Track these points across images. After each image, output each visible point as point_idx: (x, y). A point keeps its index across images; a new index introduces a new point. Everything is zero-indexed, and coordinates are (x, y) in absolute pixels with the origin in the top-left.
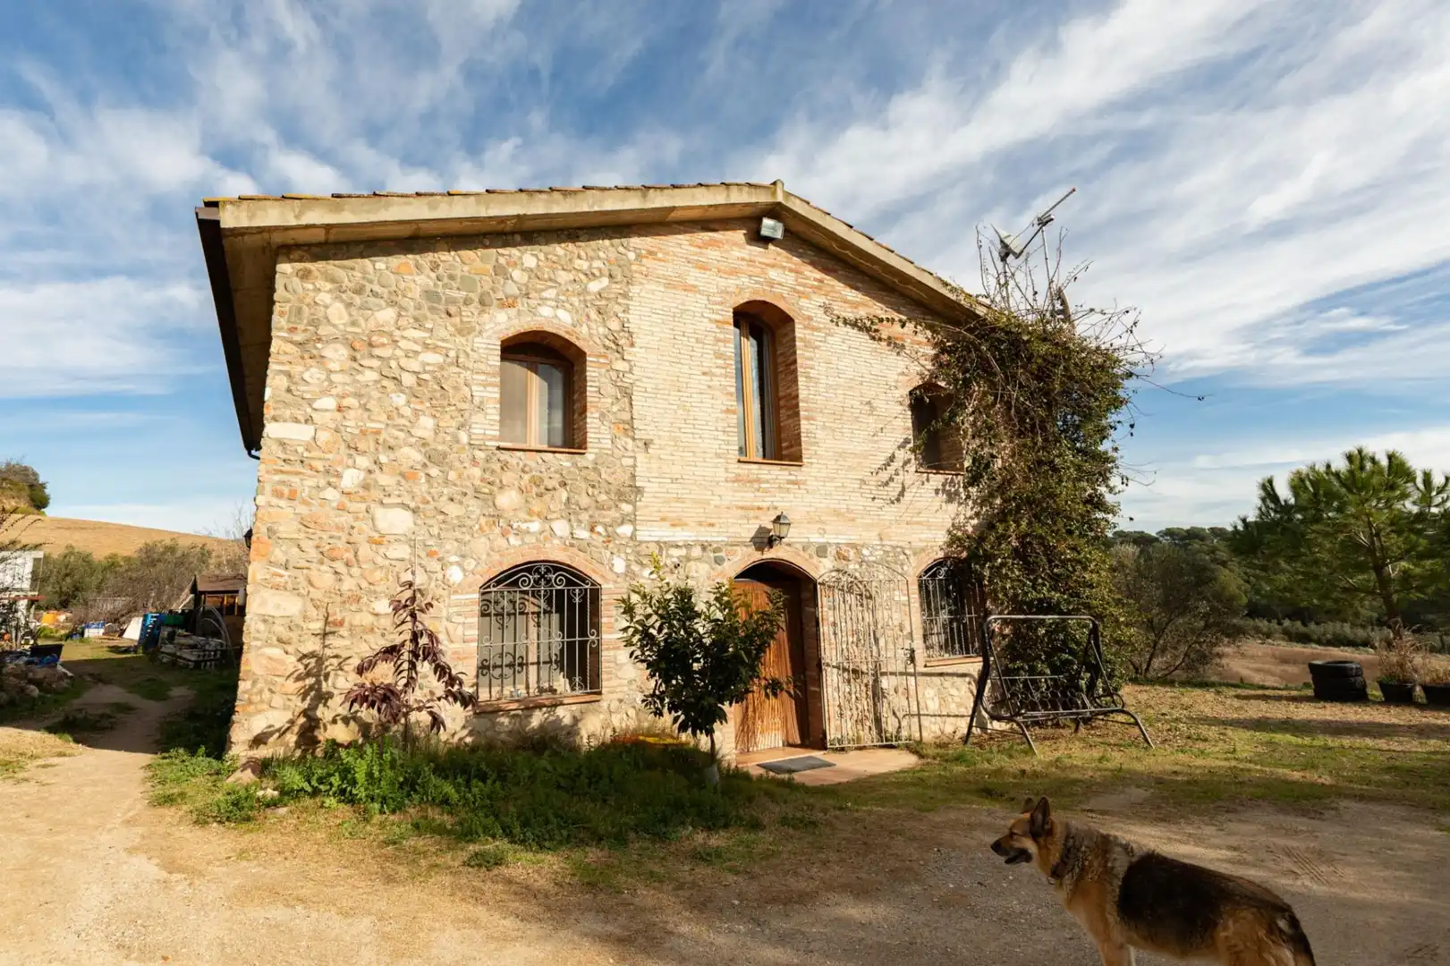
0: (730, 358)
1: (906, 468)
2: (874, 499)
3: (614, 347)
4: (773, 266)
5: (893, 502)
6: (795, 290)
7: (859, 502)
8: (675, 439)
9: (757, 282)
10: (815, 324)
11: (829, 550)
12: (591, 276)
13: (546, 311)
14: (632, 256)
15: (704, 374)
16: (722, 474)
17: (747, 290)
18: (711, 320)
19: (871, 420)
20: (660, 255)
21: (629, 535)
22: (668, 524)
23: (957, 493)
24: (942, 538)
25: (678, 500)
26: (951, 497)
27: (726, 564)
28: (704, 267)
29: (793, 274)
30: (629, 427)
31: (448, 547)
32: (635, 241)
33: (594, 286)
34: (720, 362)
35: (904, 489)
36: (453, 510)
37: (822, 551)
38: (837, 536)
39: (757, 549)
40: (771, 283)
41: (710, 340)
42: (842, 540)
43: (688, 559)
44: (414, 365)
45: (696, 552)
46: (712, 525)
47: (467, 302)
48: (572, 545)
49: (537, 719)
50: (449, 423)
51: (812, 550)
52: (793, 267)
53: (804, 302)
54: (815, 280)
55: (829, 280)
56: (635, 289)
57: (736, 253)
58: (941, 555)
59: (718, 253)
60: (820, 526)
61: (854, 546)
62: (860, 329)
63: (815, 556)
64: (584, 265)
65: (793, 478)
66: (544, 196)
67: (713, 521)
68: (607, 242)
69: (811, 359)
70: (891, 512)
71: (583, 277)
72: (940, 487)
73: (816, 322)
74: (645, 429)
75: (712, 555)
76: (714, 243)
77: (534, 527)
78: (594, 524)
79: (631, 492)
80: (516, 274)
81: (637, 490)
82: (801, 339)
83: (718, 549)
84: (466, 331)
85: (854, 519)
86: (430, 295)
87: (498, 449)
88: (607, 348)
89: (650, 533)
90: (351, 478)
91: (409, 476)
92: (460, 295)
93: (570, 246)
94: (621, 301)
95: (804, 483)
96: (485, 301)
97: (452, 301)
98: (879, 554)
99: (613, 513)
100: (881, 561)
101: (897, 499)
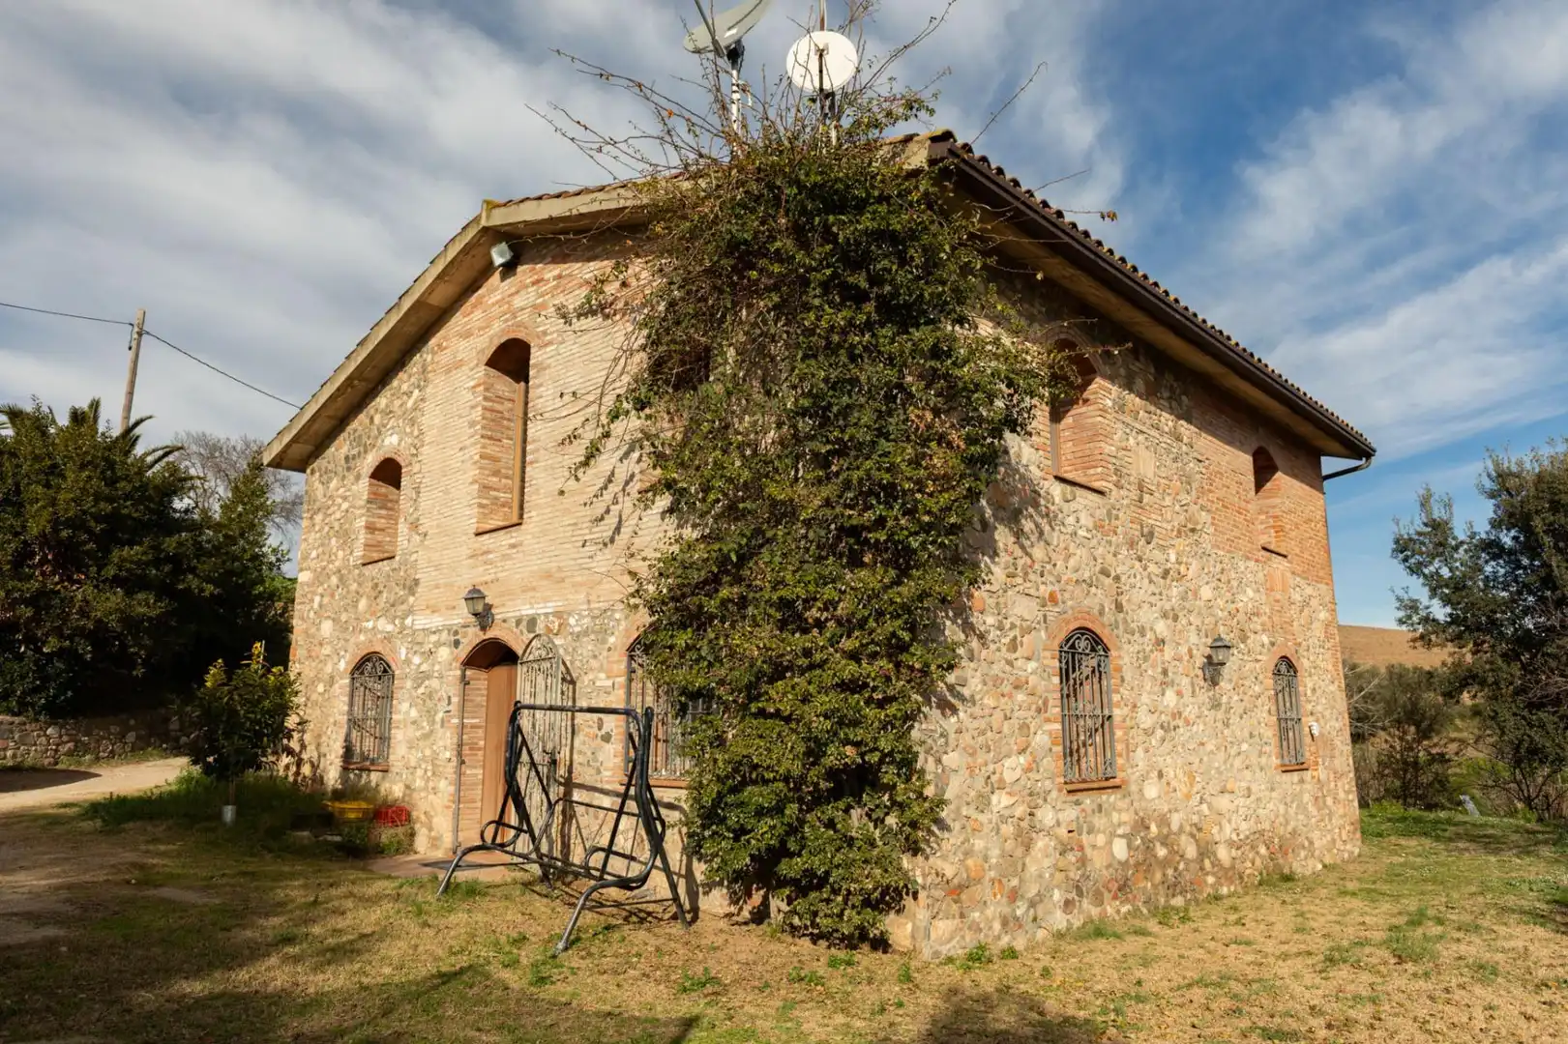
0: (478, 422)
1: (627, 490)
2: (585, 546)
3: (415, 451)
4: (519, 291)
5: (606, 545)
6: (534, 307)
8: (440, 526)
9: (504, 322)
10: (548, 338)
11: (538, 622)
12: (409, 394)
13: (387, 442)
14: (429, 358)
15: (461, 449)
16: (465, 551)
17: (496, 335)
18: (469, 389)
20: (444, 344)
21: (410, 624)
22: (430, 611)
25: (437, 586)
27: (460, 647)
28: (469, 334)
29: (535, 288)
30: (415, 526)
31: (341, 644)
32: (433, 342)
33: (410, 404)
34: (472, 430)
35: (620, 521)
36: (344, 617)
37: (531, 623)
38: (546, 607)
39: (482, 629)
40: (514, 315)
41: (467, 410)
42: (550, 608)
43: (438, 644)
44: (338, 515)
45: (444, 636)
46: (454, 607)
47: (359, 454)
48: (385, 637)
49: (364, 779)
50: (347, 552)
51: (523, 626)
52: (536, 277)
53: (542, 316)
54: (554, 278)
55: (568, 268)
56: (428, 390)
57: (492, 299)
59: (480, 311)
60: (533, 593)
61: (558, 614)
63: (523, 630)
64: (405, 387)
65: (513, 541)
67: (453, 604)
68: (418, 356)
69: (540, 385)
70: (603, 561)
71: (405, 398)
73: (552, 333)
74: (426, 524)
75: (452, 638)
76: (479, 303)
77: (370, 625)
78: (395, 617)
79: (412, 586)
80: (377, 419)
81: (417, 582)
82: (535, 365)
83: (456, 633)
84: (358, 477)
85: (563, 580)
86: (347, 459)
87: (364, 565)
88: (412, 455)
89: (421, 621)
90: (317, 602)
91: (333, 596)
92: (356, 451)
93: (401, 375)
94: (422, 406)
95: (521, 544)
96: (365, 450)
97: (354, 457)
98: (585, 623)
99: (405, 606)
100: (586, 633)
101: (612, 541)
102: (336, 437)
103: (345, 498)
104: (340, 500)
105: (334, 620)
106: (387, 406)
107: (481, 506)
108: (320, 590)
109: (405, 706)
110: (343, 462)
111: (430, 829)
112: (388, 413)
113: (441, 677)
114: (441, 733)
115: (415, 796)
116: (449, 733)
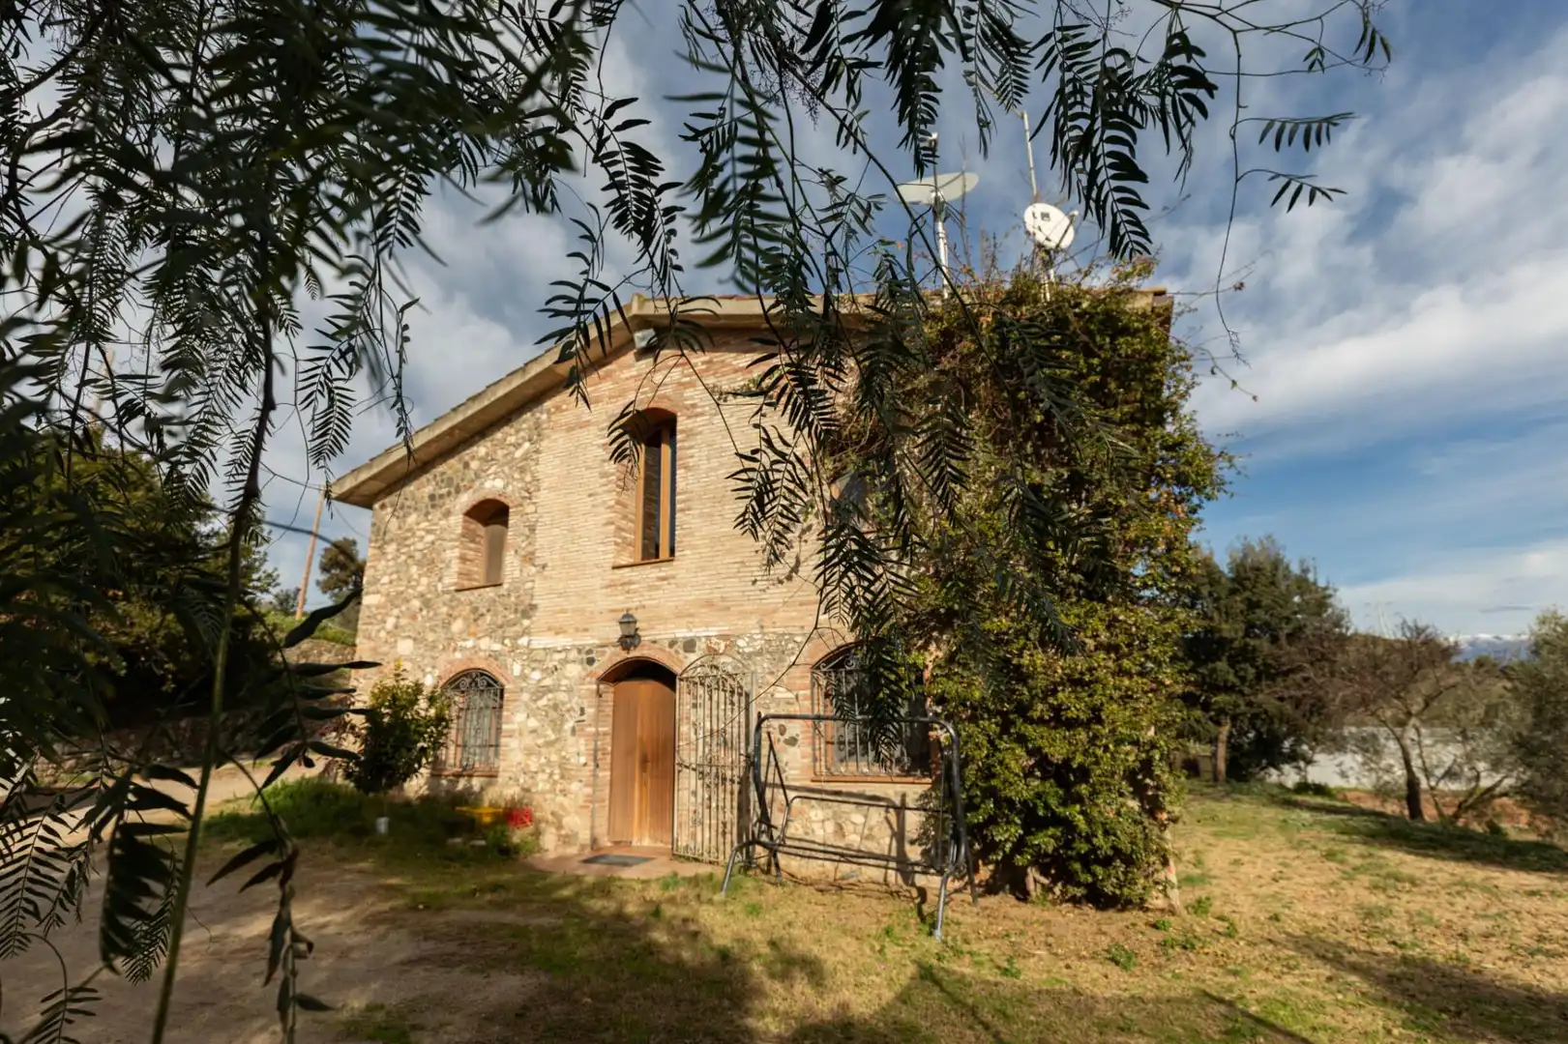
0: (612, 474)
1: (804, 537)
2: (755, 581)
3: (527, 495)
4: (659, 371)
5: (781, 582)
6: (680, 384)
7: (734, 588)
8: (563, 559)
9: (642, 394)
10: (697, 410)
11: (698, 643)
12: (517, 446)
13: (488, 485)
14: (544, 417)
16: (598, 582)
17: (632, 405)
18: (599, 446)
21: (526, 644)
22: (553, 633)
25: (563, 611)
27: (596, 664)
29: (680, 369)
30: (529, 558)
31: (426, 661)
32: (548, 404)
33: (518, 454)
34: (604, 480)
35: (798, 564)
36: (431, 637)
37: (690, 645)
38: (707, 630)
39: (623, 649)
40: (656, 389)
41: (597, 463)
42: (713, 632)
43: (565, 661)
44: (420, 546)
45: (574, 654)
46: (586, 630)
47: (449, 494)
48: (490, 656)
49: (461, 784)
50: (434, 579)
51: (679, 647)
52: (681, 360)
53: (688, 393)
54: (703, 363)
55: (718, 357)
56: (545, 443)
57: (626, 374)
58: (851, 639)
59: (611, 382)
60: (690, 619)
61: (723, 637)
62: (751, 394)
63: (681, 651)
64: (512, 439)
65: (663, 574)
67: (587, 627)
68: (529, 414)
69: (690, 448)
70: (777, 595)
71: (512, 448)
73: (699, 407)
74: (543, 556)
75: (585, 657)
76: (608, 375)
77: (469, 644)
78: (504, 638)
79: (529, 610)
80: (474, 465)
81: (533, 607)
82: (683, 431)
83: (589, 652)
84: (447, 514)
85: (728, 608)
86: (432, 497)
87: (458, 591)
88: (524, 498)
89: (540, 642)
90: (391, 622)
91: (414, 617)
92: (444, 491)
93: (506, 429)
94: (535, 456)
95: (674, 577)
96: (458, 491)
97: (441, 496)
98: (758, 644)
99: (517, 628)
100: (760, 653)
101: (789, 578)
102: (416, 478)
103: (429, 532)
104: (423, 533)
105: (415, 639)
106: (487, 454)
107: (616, 544)
108: (396, 612)
109: (520, 717)
110: (427, 500)
111: (560, 827)
112: (488, 460)
113: (570, 691)
114: (571, 740)
115: (538, 799)
116: (582, 741)
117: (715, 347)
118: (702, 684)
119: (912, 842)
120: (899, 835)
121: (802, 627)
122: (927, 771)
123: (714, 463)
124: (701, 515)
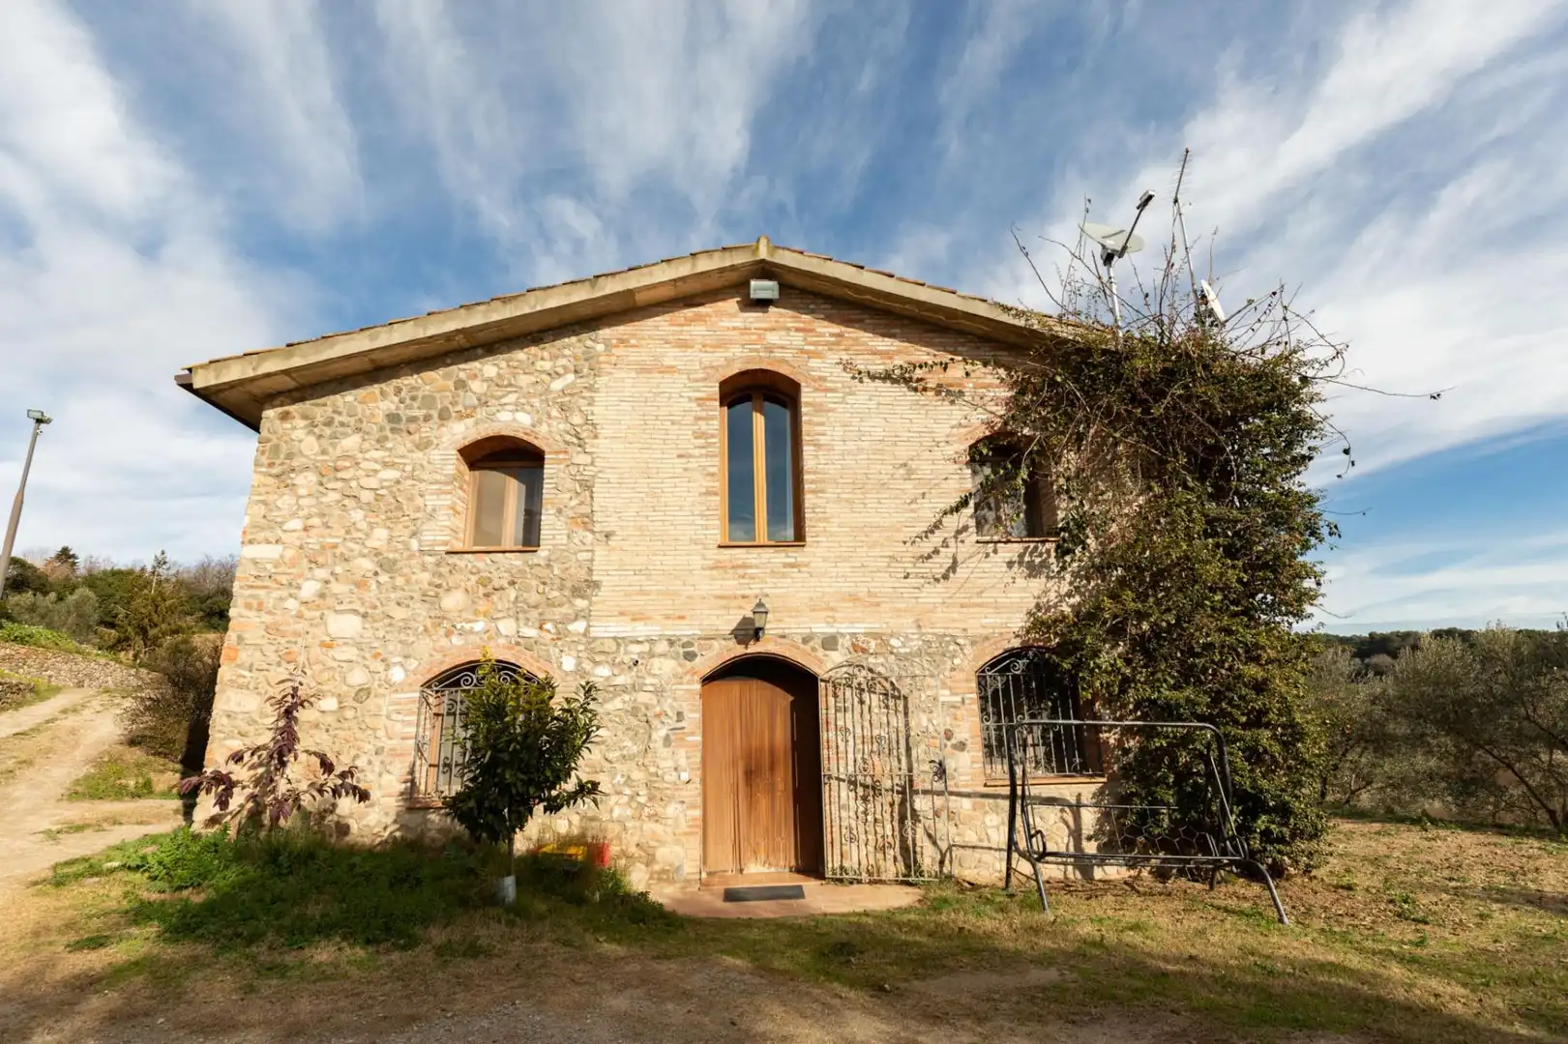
0: (713, 436)
1: (961, 538)
2: (905, 578)
3: (575, 440)
4: (773, 329)
5: (937, 580)
6: (802, 351)
7: (884, 584)
8: (640, 528)
9: (751, 350)
10: (829, 385)
11: (840, 640)
12: (555, 375)
14: (600, 347)
15: (680, 456)
16: (697, 561)
17: (738, 359)
18: (690, 399)
19: (908, 485)
20: (633, 342)
21: (582, 631)
22: (628, 618)
23: (1044, 564)
24: (1018, 622)
25: (642, 592)
26: (1034, 571)
27: (698, 660)
28: (684, 345)
29: (801, 334)
30: (586, 521)
31: (391, 648)
32: (605, 333)
33: (557, 385)
34: (701, 441)
35: (955, 562)
36: (399, 614)
37: (830, 643)
38: (853, 625)
39: (739, 643)
40: (770, 349)
41: (689, 419)
42: (860, 628)
43: (651, 655)
44: (373, 483)
45: (662, 647)
46: (682, 618)
47: (427, 418)
48: (518, 644)
50: (402, 532)
51: (817, 643)
52: (802, 325)
53: (814, 363)
54: (832, 335)
55: (852, 333)
56: (601, 381)
57: (726, 323)
58: (1016, 643)
59: (704, 328)
60: (830, 614)
61: (876, 636)
62: (895, 381)
63: (819, 649)
64: (547, 365)
65: (792, 560)
66: (482, 308)
67: (682, 614)
68: (574, 339)
69: (822, 424)
70: (934, 594)
71: (545, 377)
72: (1016, 559)
73: (832, 381)
74: (605, 521)
75: (681, 651)
76: (699, 319)
77: (479, 626)
78: (542, 621)
79: (587, 587)
80: (476, 386)
81: (593, 584)
82: (809, 404)
83: (689, 644)
84: (424, 445)
85: (878, 605)
86: (393, 418)
87: (448, 553)
88: (567, 443)
89: (606, 628)
90: (309, 589)
91: (361, 584)
92: (420, 413)
93: (533, 349)
94: (587, 394)
95: (807, 565)
96: (444, 416)
97: (413, 419)
98: (916, 644)
99: (565, 609)
100: (919, 653)
101: (945, 577)
102: (356, 386)
103: (387, 465)
104: (375, 466)
105: (365, 616)
106: (500, 376)
110: (381, 420)
111: (652, 862)
112: (502, 384)
113: (659, 692)
114: (663, 752)
115: (613, 830)
116: (682, 752)
117: (847, 322)
118: (850, 686)
119: (1089, 839)
120: (1076, 834)
121: (965, 630)
122: (1099, 771)
123: (851, 446)
124: (839, 500)
